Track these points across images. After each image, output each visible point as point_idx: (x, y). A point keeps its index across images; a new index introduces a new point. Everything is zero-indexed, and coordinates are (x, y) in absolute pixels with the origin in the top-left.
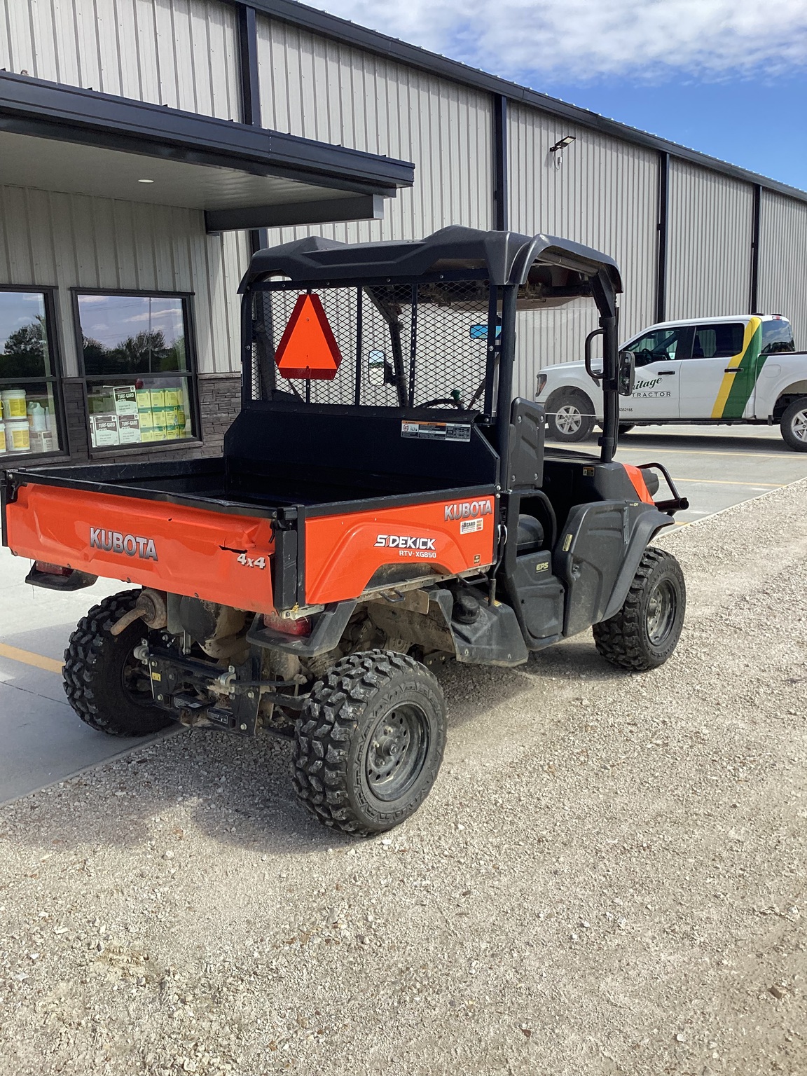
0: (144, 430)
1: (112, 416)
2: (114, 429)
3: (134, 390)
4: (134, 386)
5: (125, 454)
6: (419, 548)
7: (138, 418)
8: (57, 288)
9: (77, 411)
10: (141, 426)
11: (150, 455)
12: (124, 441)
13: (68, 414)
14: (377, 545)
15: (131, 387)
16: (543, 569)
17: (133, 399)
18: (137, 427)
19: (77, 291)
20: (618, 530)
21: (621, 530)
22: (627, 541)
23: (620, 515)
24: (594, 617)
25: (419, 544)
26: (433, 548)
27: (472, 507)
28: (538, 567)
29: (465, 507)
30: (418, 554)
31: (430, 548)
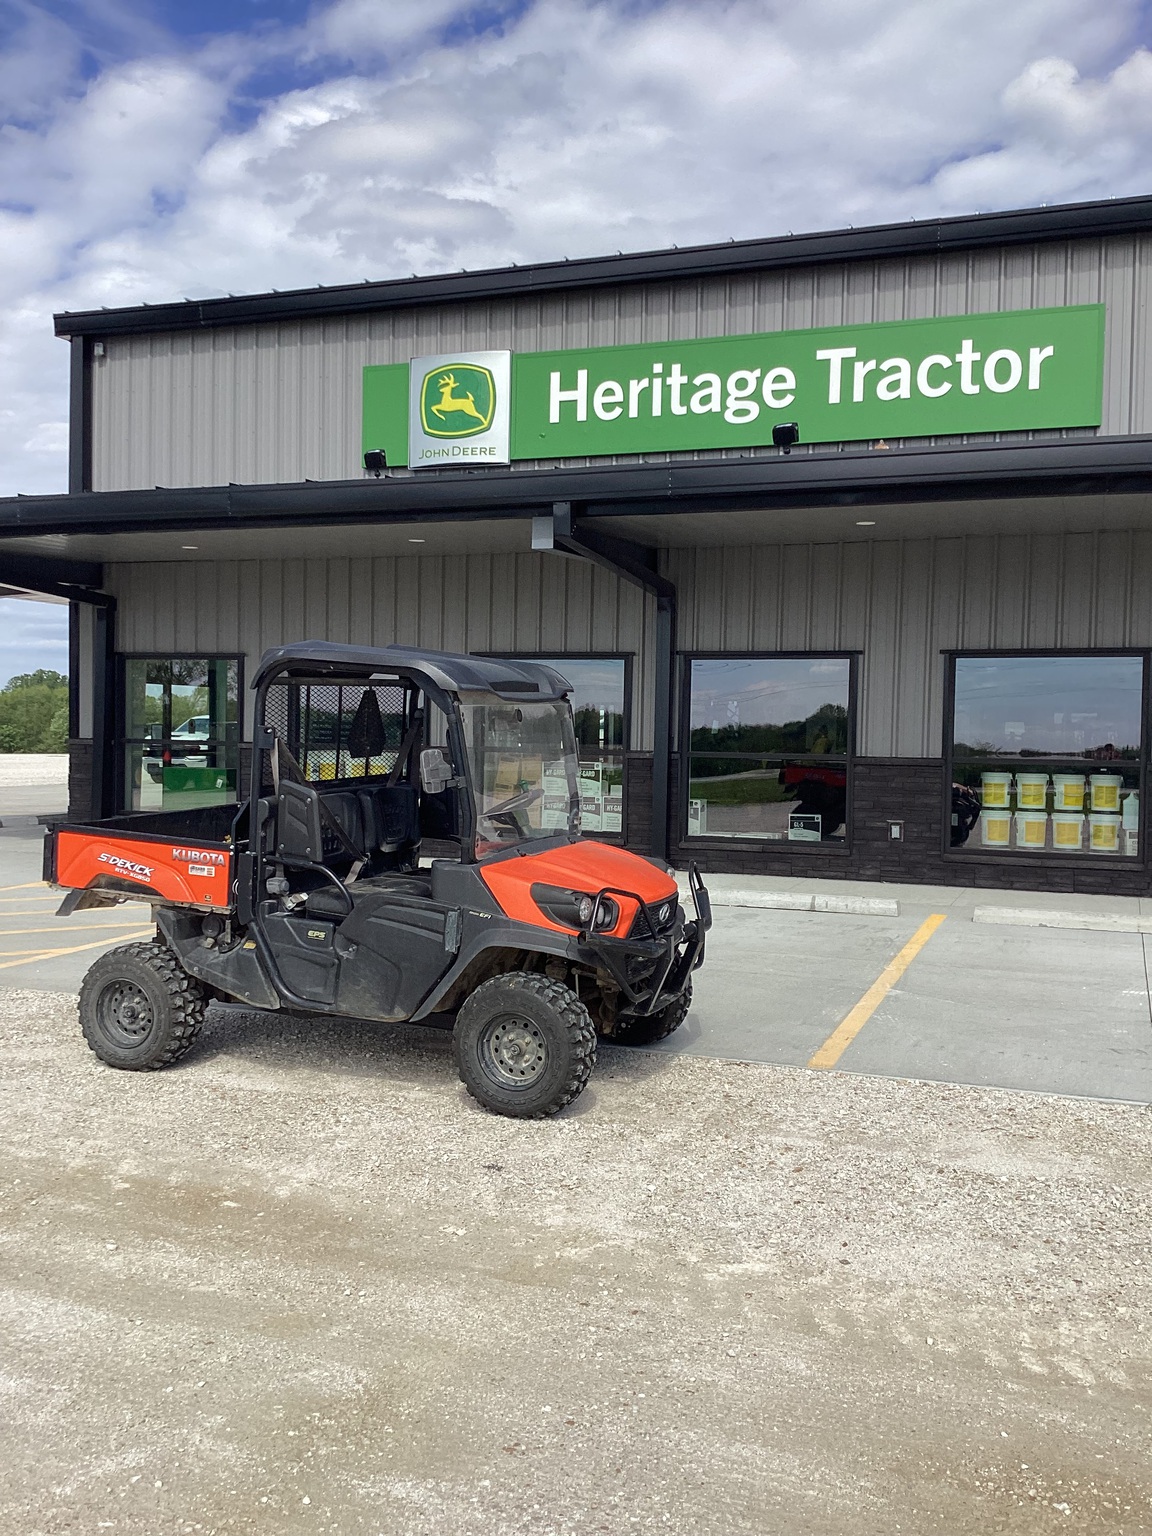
6: (135, 871)
14: (99, 859)
16: (316, 936)
20: (438, 932)
21: (443, 934)
22: (451, 948)
23: (441, 917)
24: (390, 1011)
25: (137, 868)
26: (149, 874)
27: (202, 856)
28: (310, 933)
29: (194, 854)
30: (132, 875)
31: (146, 874)
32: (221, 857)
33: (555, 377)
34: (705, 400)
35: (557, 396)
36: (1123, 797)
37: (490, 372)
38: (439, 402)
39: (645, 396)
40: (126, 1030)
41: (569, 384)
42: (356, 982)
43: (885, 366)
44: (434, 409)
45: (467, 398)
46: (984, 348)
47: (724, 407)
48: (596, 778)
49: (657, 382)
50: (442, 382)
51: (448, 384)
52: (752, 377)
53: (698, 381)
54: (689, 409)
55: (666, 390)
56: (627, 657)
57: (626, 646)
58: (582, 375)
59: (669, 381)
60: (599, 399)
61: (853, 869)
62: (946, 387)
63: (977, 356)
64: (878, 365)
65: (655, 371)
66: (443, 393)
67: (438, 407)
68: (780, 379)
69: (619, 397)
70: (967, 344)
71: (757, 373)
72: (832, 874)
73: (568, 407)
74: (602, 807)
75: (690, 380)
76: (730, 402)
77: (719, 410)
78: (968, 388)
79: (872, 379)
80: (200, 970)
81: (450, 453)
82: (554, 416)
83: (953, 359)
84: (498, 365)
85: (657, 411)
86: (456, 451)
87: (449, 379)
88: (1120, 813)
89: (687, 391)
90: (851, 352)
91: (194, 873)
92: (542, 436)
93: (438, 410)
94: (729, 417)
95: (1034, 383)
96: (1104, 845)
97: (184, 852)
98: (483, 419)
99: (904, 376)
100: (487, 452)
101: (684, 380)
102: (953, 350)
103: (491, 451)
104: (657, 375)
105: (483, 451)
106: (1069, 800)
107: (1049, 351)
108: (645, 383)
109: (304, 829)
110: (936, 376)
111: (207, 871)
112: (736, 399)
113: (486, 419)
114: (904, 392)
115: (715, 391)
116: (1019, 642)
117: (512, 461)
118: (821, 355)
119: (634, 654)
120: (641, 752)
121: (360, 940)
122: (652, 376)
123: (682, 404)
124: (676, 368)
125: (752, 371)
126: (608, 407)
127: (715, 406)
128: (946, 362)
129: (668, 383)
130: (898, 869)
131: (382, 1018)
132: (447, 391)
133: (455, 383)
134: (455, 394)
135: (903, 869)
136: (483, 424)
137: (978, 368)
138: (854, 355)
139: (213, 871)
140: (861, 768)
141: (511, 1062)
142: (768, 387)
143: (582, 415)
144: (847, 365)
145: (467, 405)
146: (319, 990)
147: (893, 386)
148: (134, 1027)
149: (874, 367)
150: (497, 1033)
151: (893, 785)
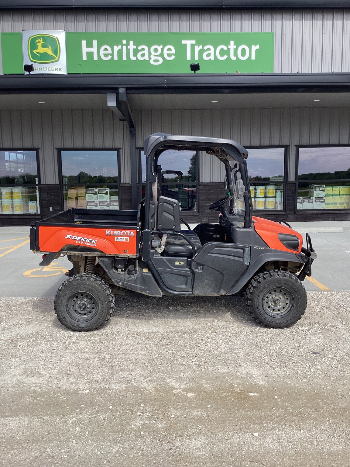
0: (326, 204)
1: (312, 197)
2: (312, 202)
3: (325, 187)
4: (325, 185)
5: (312, 213)
6: (87, 242)
7: (325, 199)
8: (289, 146)
9: (292, 195)
10: (326, 202)
11: (325, 215)
12: (315, 208)
13: (287, 196)
14: (66, 237)
15: (323, 185)
16: (179, 264)
17: (324, 191)
18: (324, 202)
19: (298, 147)
20: (240, 257)
21: (243, 258)
22: (247, 263)
23: (242, 251)
24: (219, 291)
25: (88, 240)
26: (95, 243)
27: (122, 233)
28: (176, 263)
29: (118, 232)
30: (86, 244)
31: (93, 243)
32: (132, 232)
33: (84, 43)
34: (143, 55)
35: (85, 50)
36: (276, 192)
37: (57, 38)
38: (37, 49)
39: (120, 52)
40: (80, 314)
41: (90, 45)
42: (203, 282)
43: (206, 48)
44: (34, 51)
45: (49, 48)
46: (237, 44)
47: (150, 58)
48: (107, 194)
49: (124, 47)
50: (37, 41)
51: (40, 42)
52: (159, 48)
53: (140, 48)
54: (137, 58)
55: (128, 50)
56: (118, 150)
57: (118, 145)
58: (95, 42)
59: (129, 47)
60: (102, 52)
61: (199, 220)
62: (225, 57)
63: (235, 47)
64: (203, 47)
65: (123, 43)
66: (38, 45)
67: (36, 51)
68: (169, 49)
69: (110, 52)
70: (232, 42)
71: (161, 47)
72: (193, 222)
73: (90, 54)
74: (110, 204)
75: (137, 47)
76: (152, 56)
77: (148, 59)
78: (233, 58)
79: (201, 52)
80: (123, 284)
81: (43, 70)
82: (85, 58)
83: (227, 47)
84: (60, 36)
85: (125, 58)
86: (45, 69)
87: (41, 40)
88: (275, 197)
89: (136, 52)
90: (194, 42)
91: (118, 240)
92: (80, 65)
93: (36, 52)
94: (152, 62)
95: (253, 58)
96: (271, 207)
97: (112, 231)
98: (56, 57)
99: (212, 52)
100: (58, 70)
101: (135, 47)
102: (228, 44)
103: (60, 70)
104: (124, 45)
105: (56, 69)
106: (261, 194)
107: (258, 47)
108: (120, 47)
109: (172, 218)
110: (222, 52)
111: (124, 239)
112: (154, 56)
113: (57, 57)
114: (212, 57)
115: (146, 52)
116: (249, 144)
117: (68, 74)
118: (184, 42)
119: (121, 148)
120: (125, 184)
121: (204, 263)
122: (122, 45)
123: (134, 56)
124: (131, 43)
125: (159, 46)
126: (106, 55)
127: (146, 58)
128: (225, 48)
129: (128, 48)
130: (214, 219)
131: (214, 295)
132: (40, 45)
133: (43, 41)
134: (43, 46)
135: (215, 219)
136: (56, 59)
137: (236, 51)
138: (195, 43)
139: (128, 239)
140: (201, 186)
141: (273, 307)
142: (165, 52)
143: (96, 58)
144: (193, 46)
145: (49, 51)
146: (184, 286)
147: (208, 55)
148: (83, 312)
149: (202, 48)
150: (267, 296)
151: (212, 192)
